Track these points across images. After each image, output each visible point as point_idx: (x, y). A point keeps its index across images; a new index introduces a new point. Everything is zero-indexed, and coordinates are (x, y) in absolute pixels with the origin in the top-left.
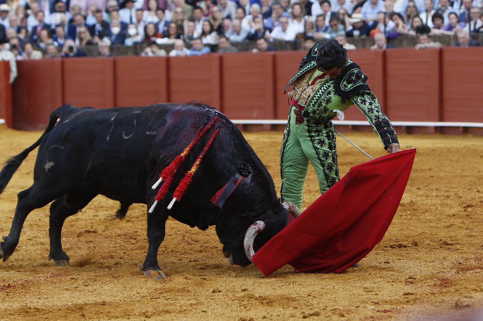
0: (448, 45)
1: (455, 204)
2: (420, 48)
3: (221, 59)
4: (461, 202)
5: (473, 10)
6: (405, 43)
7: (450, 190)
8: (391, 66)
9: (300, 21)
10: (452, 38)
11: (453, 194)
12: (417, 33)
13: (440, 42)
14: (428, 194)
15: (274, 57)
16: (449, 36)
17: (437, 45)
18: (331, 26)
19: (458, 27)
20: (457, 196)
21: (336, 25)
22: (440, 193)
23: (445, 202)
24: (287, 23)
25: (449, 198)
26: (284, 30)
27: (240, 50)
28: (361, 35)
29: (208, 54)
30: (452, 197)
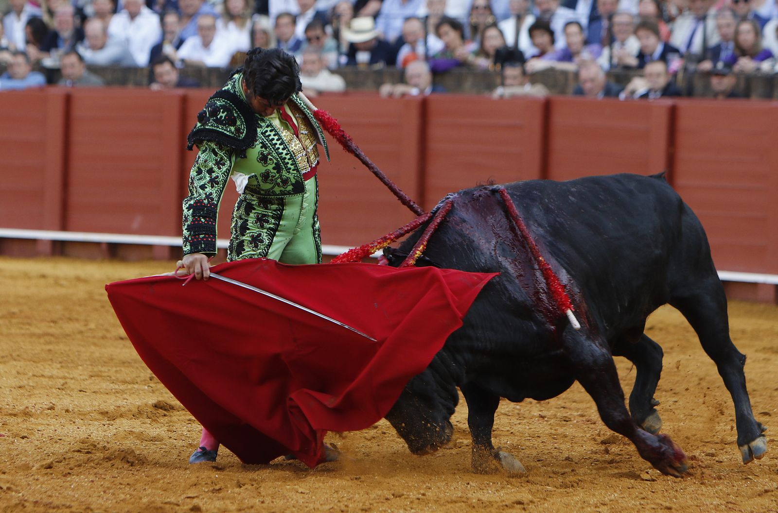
0: (563, 92)
1: (582, 437)
2: (502, 97)
3: (68, 100)
4: (597, 432)
5: (617, 19)
6: (468, 84)
7: (568, 405)
8: (436, 132)
9: (242, 26)
10: (571, 77)
11: (576, 414)
12: (495, 63)
13: (546, 84)
14: (522, 411)
15: (184, 100)
16: (565, 73)
17: (538, 91)
18: (309, 40)
19: (586, 55)
20: (584, 419)
21: (318, 38)
22: (548, 410)
23: (560, 430)
24: (212, 28)
25: (568, 423)
26: (206, 44)
27: (109, 84)
28: (373, 60)
29: (41, 89)
30: (575, 422)
